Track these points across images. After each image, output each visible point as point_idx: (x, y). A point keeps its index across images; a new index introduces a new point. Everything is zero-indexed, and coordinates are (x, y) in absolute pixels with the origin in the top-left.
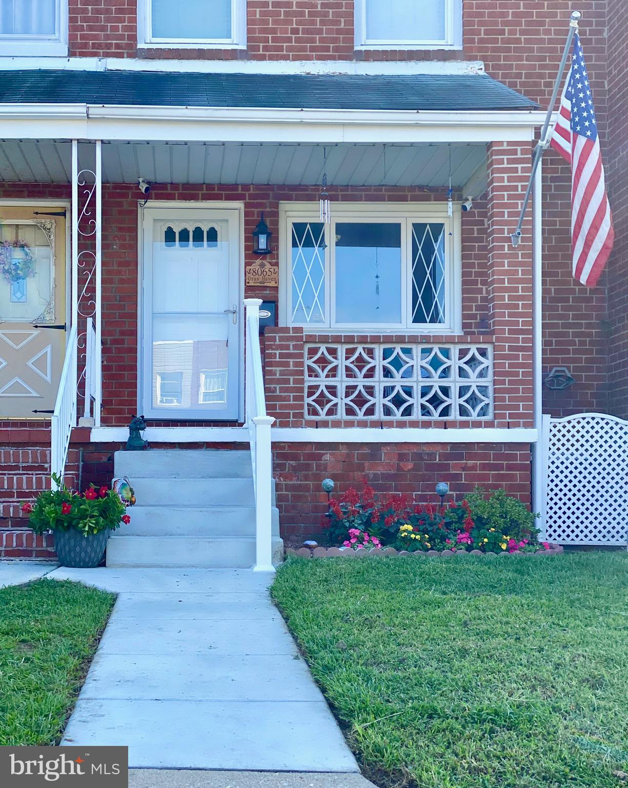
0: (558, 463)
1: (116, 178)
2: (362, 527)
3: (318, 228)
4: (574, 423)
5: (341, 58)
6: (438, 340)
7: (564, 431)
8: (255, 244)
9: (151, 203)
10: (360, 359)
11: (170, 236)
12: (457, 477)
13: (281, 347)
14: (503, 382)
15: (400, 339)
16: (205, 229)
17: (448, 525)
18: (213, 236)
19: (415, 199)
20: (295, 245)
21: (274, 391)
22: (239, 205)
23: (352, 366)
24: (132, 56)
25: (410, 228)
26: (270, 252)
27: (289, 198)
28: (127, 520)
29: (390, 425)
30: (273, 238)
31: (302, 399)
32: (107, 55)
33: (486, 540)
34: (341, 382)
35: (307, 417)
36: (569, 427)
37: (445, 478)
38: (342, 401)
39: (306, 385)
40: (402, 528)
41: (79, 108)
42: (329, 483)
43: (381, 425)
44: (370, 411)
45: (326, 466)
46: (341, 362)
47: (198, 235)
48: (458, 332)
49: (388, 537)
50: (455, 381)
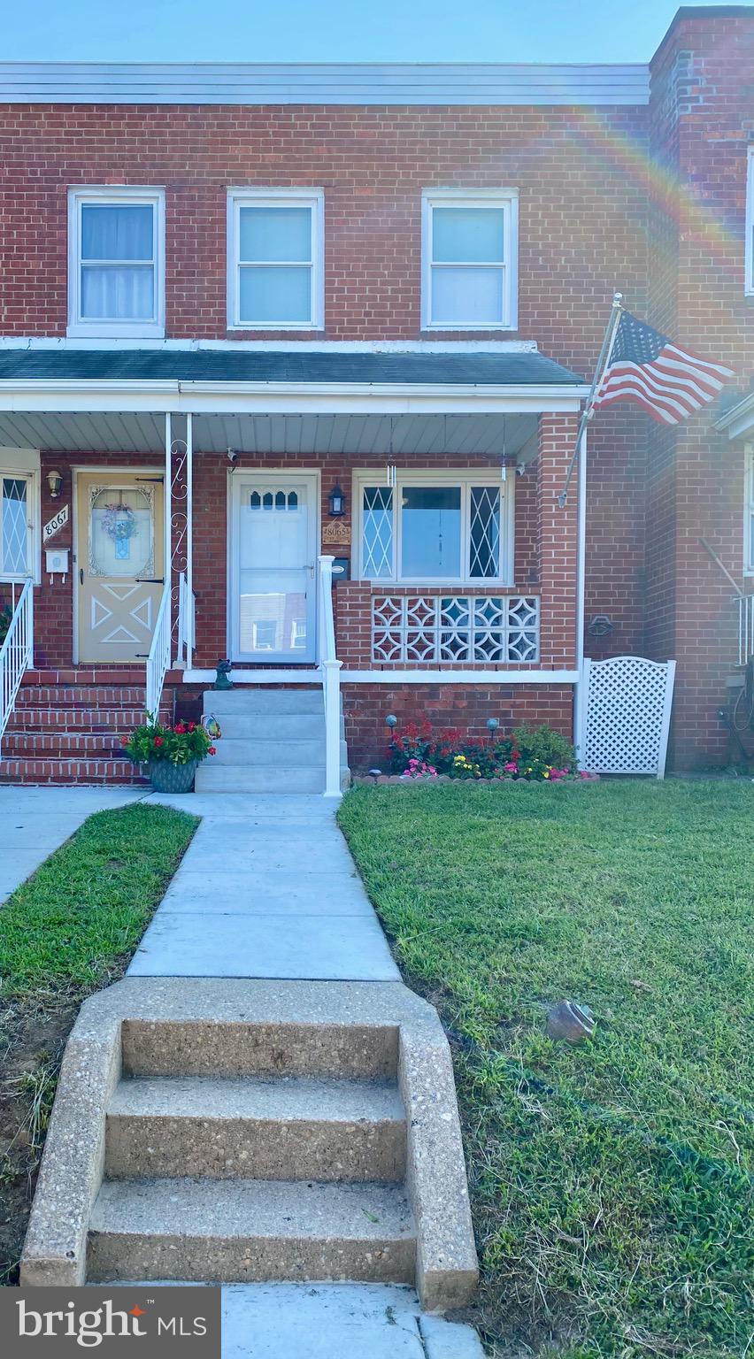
0: (597, 701)
1: (206, 447)
2: (420, 758)
3: (386, 492)
4: (612, 665)
5: (408, 338)
6: (491, 592)
7: (603, 673)
8: (331, 507)
9: (239, 470)
10: (421, 608)
11: (255, 500)
12: (506, 713)
13: (351, 599)
14: (549, 630)
15: (457, 591)
16: (287, 494)
17: (497, 756)
18: (293, 500)
19: (473, 465)
20: (366, 508)
21: (345, 638)
22: (317, 471)
23: (413, 615)
24: (222, 337)
25: (469, 491)
26: (343, 514)
27: (361, 465)
28: (213, 751)
29: (447, 667)
30: (346, 500)
31: (369, 644)
32: (200, 337)
33: (530, 769)
34: (404, 629)
35: (374, 661)
36: (607, 669)
37: (495, 715)
38: (404, 647)
39: (373, 632)
40: (456, 759)
41: (172, 384)
42: (393, 718)
43: (439, 667)
44: (430, 656)
45: (390, 703)
46: (404, 612)
47: (280, 499)
48: (511, 584)
49: (444, 767)
50: (505, 629)
